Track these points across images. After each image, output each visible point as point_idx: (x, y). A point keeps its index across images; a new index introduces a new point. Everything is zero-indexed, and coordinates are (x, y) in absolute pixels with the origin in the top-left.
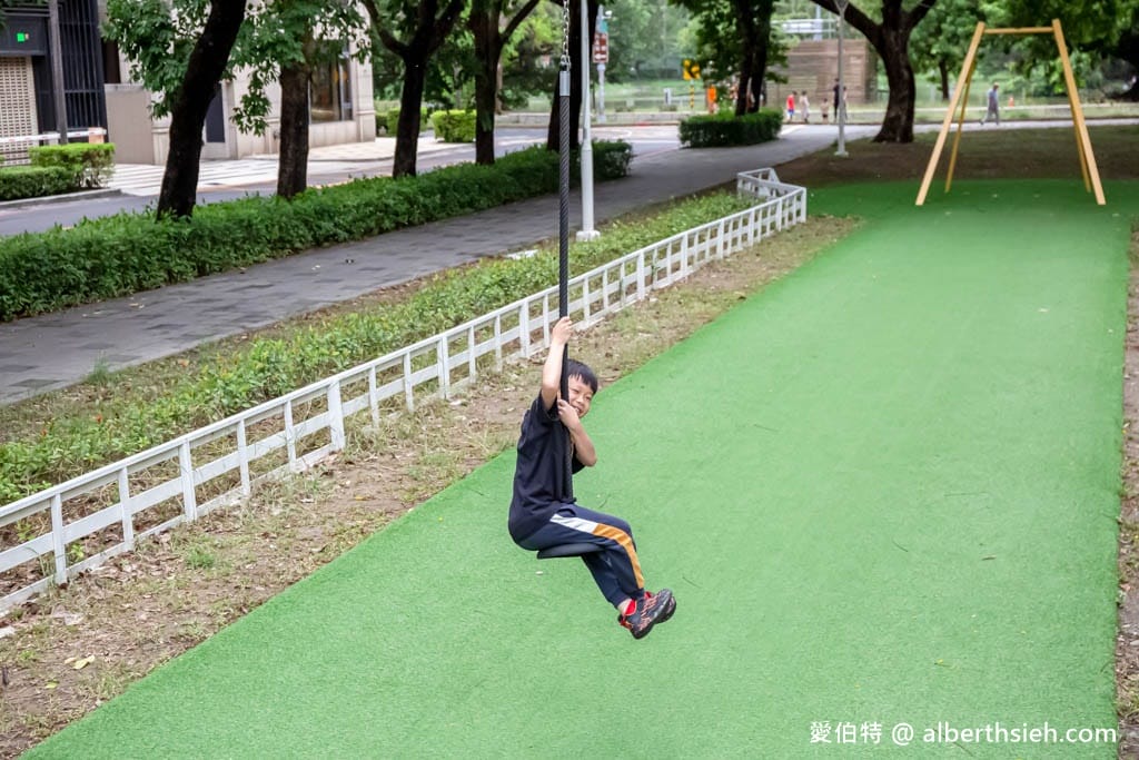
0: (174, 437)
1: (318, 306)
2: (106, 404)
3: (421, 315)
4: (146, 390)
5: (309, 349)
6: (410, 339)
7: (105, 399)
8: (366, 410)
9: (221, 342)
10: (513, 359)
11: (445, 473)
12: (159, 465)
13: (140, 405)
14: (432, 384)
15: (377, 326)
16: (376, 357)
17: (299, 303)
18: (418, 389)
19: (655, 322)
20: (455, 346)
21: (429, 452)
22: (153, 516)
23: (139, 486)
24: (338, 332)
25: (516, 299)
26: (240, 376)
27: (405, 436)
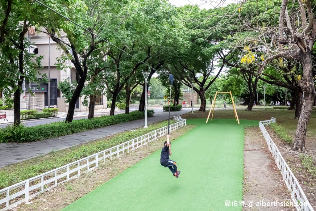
0: (66, 164)
1: (95, 140)
2: (53, 158)
3: (114, 142)
4: (61, 155)
5: (92, 148)
6: (112, 146)
7: (53, 157)
8: (103, 160)
9: (76, 146)
10: (131, 150)
11: (117, 172)
12: (63, 170)
13: (60, 158)
14: (115, 155)
15: (106, 144)
16: (105, 150)
17: (91, 139)
18: (113, 156)
19: (158, 144)
20: (120, 148)
21: (114, 168)
22: (61, 180)
23: (59, 174)
24: (98, 145)
25: (132, 139)
26: (79, 153)
27: (110, 165)
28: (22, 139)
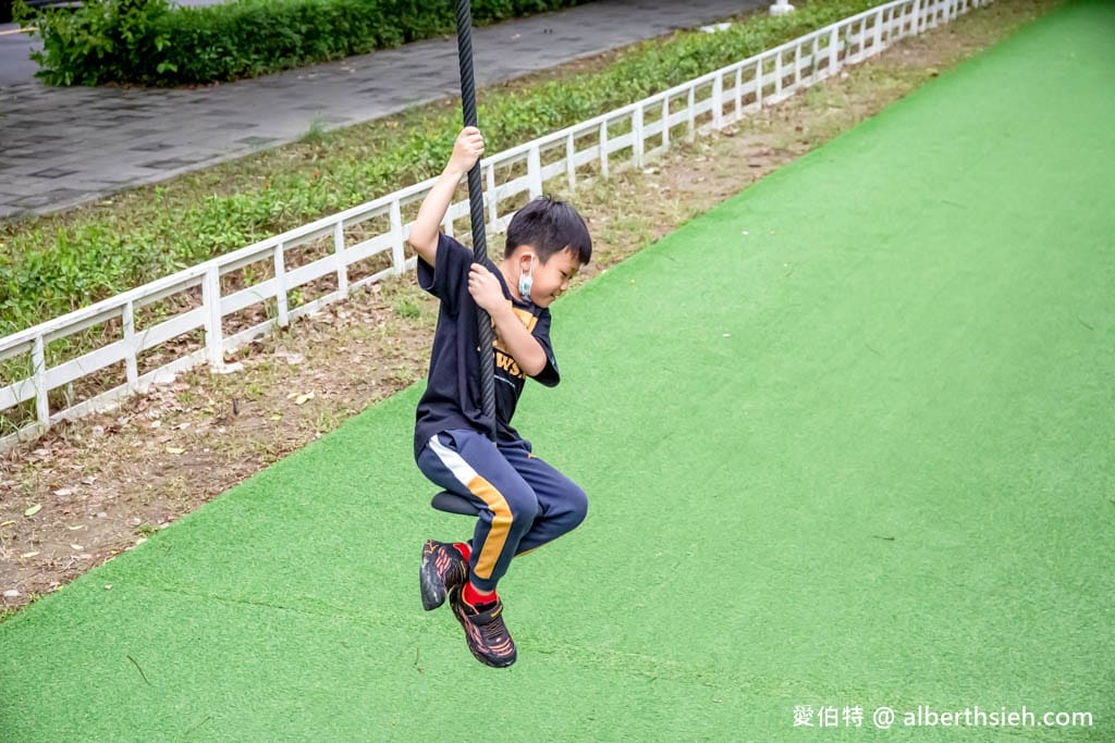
0: (383, 195)
1: (518, 74)
2: (322, 161)
3: (617, 85)
4: (357, 149)
5: (510, 115)
6: (606, 108)
7: (321, 157)
8: (563, 175)
9: (427, 106)
10: (704, 130)
11: (637, 238)
12: (371, 220)
13: (352, 163)
14: (626, 152)
15: (575, 94)
16: (573, 124)
17: (501, 70)
18: (614, 156)
19: (845, 97)
20: (650, 116)
21: (622, 217)
22: (364, 268)
23: (352, 240)
24: (537, 99)
25: (708, 72)
26: (445, 139)
27: (599, 201)
28: (161, 68)
